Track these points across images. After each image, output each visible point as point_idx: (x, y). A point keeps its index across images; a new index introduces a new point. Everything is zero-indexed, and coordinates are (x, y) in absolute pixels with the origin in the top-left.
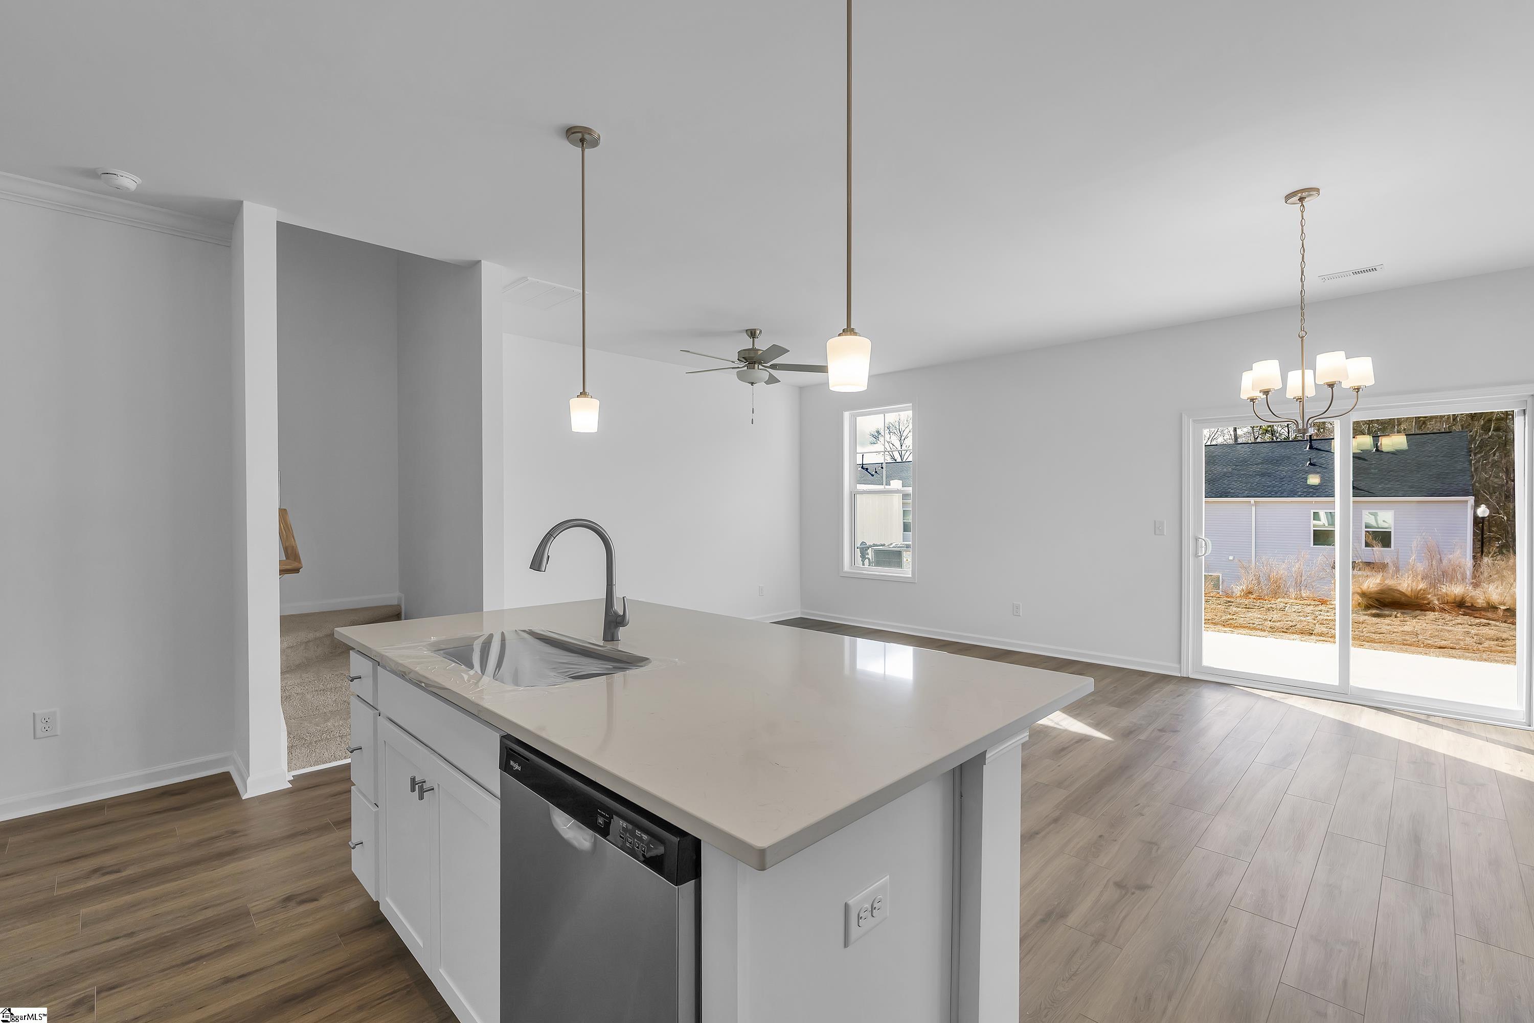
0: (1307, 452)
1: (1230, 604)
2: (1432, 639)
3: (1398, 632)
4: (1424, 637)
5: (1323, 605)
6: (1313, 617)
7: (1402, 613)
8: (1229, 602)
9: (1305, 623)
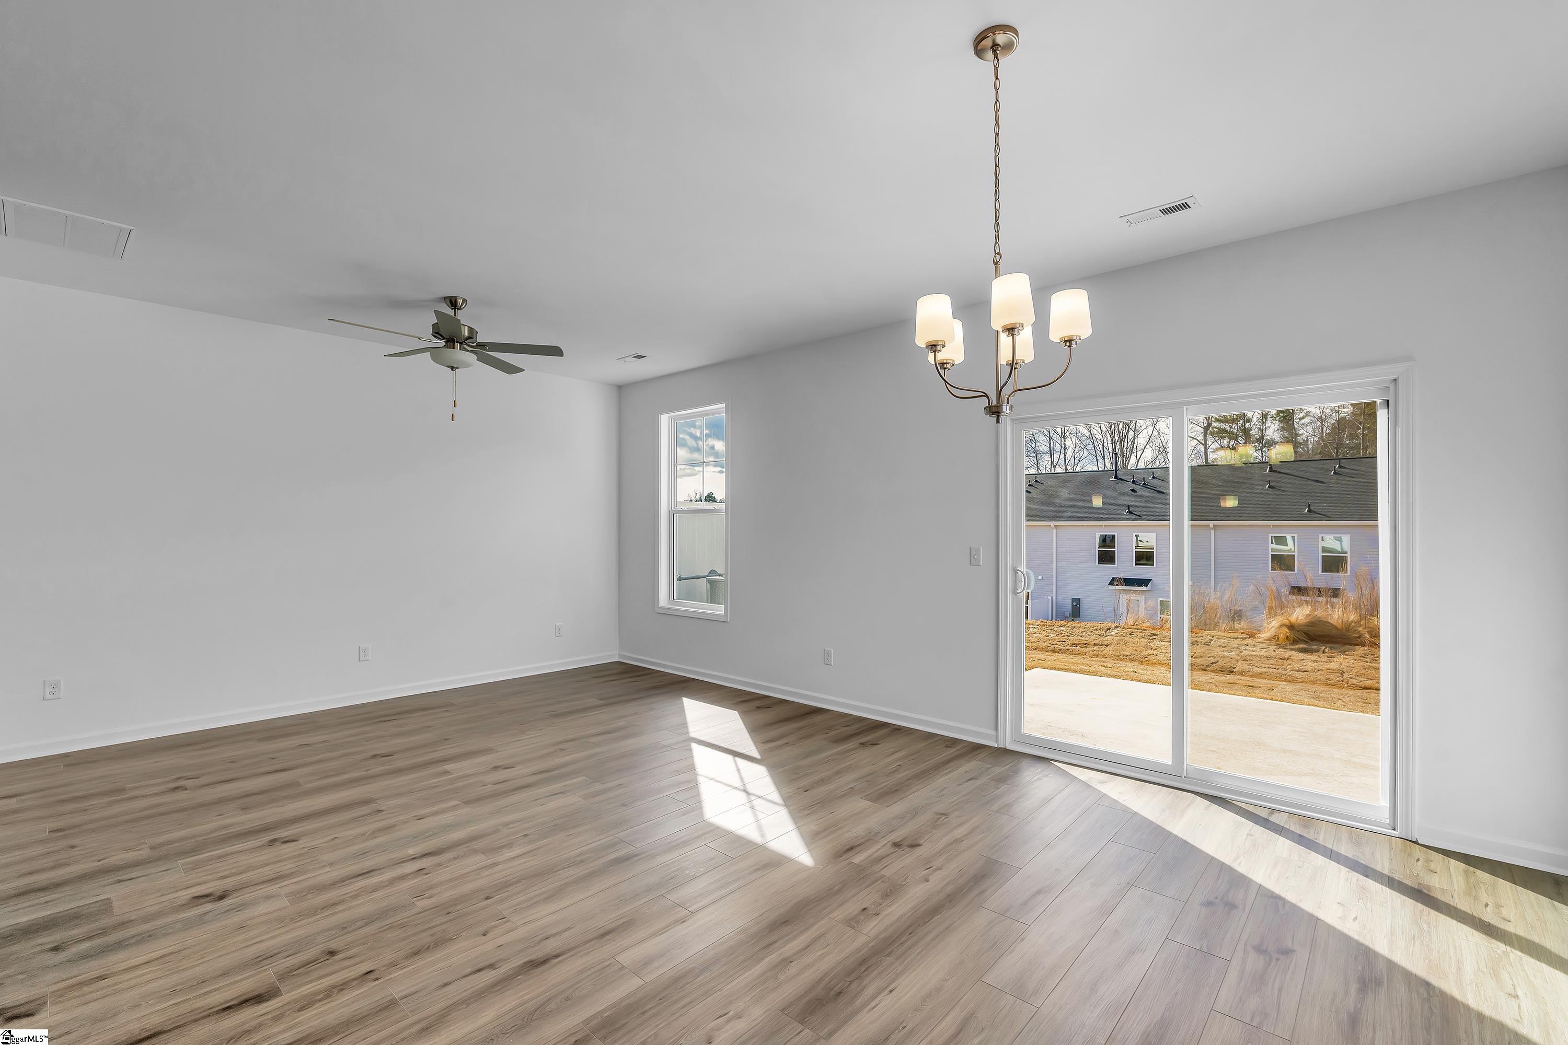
0: (1266, 475)
1: (1154, 637)
2: (1358, 678)
3: (1322, 670)
4: (1350, 676)
5: (1251, 639)
6: (1237, 652)
7: (1331, 648)
8: (1154, 635)
9: (1228, 660)
